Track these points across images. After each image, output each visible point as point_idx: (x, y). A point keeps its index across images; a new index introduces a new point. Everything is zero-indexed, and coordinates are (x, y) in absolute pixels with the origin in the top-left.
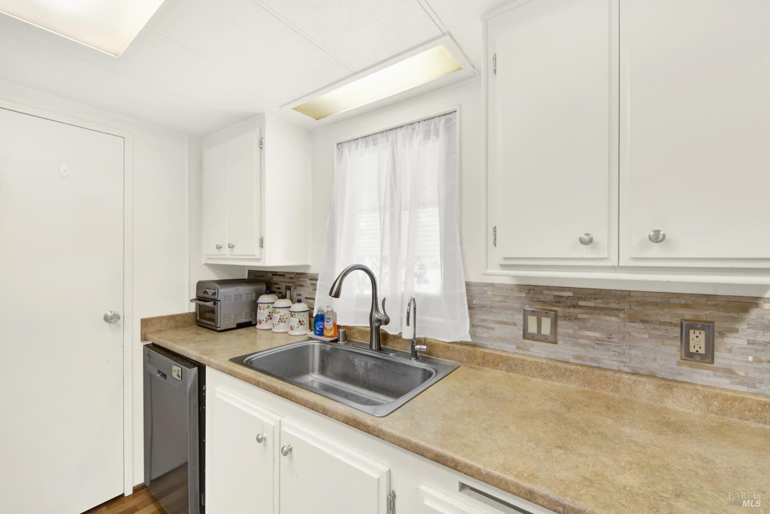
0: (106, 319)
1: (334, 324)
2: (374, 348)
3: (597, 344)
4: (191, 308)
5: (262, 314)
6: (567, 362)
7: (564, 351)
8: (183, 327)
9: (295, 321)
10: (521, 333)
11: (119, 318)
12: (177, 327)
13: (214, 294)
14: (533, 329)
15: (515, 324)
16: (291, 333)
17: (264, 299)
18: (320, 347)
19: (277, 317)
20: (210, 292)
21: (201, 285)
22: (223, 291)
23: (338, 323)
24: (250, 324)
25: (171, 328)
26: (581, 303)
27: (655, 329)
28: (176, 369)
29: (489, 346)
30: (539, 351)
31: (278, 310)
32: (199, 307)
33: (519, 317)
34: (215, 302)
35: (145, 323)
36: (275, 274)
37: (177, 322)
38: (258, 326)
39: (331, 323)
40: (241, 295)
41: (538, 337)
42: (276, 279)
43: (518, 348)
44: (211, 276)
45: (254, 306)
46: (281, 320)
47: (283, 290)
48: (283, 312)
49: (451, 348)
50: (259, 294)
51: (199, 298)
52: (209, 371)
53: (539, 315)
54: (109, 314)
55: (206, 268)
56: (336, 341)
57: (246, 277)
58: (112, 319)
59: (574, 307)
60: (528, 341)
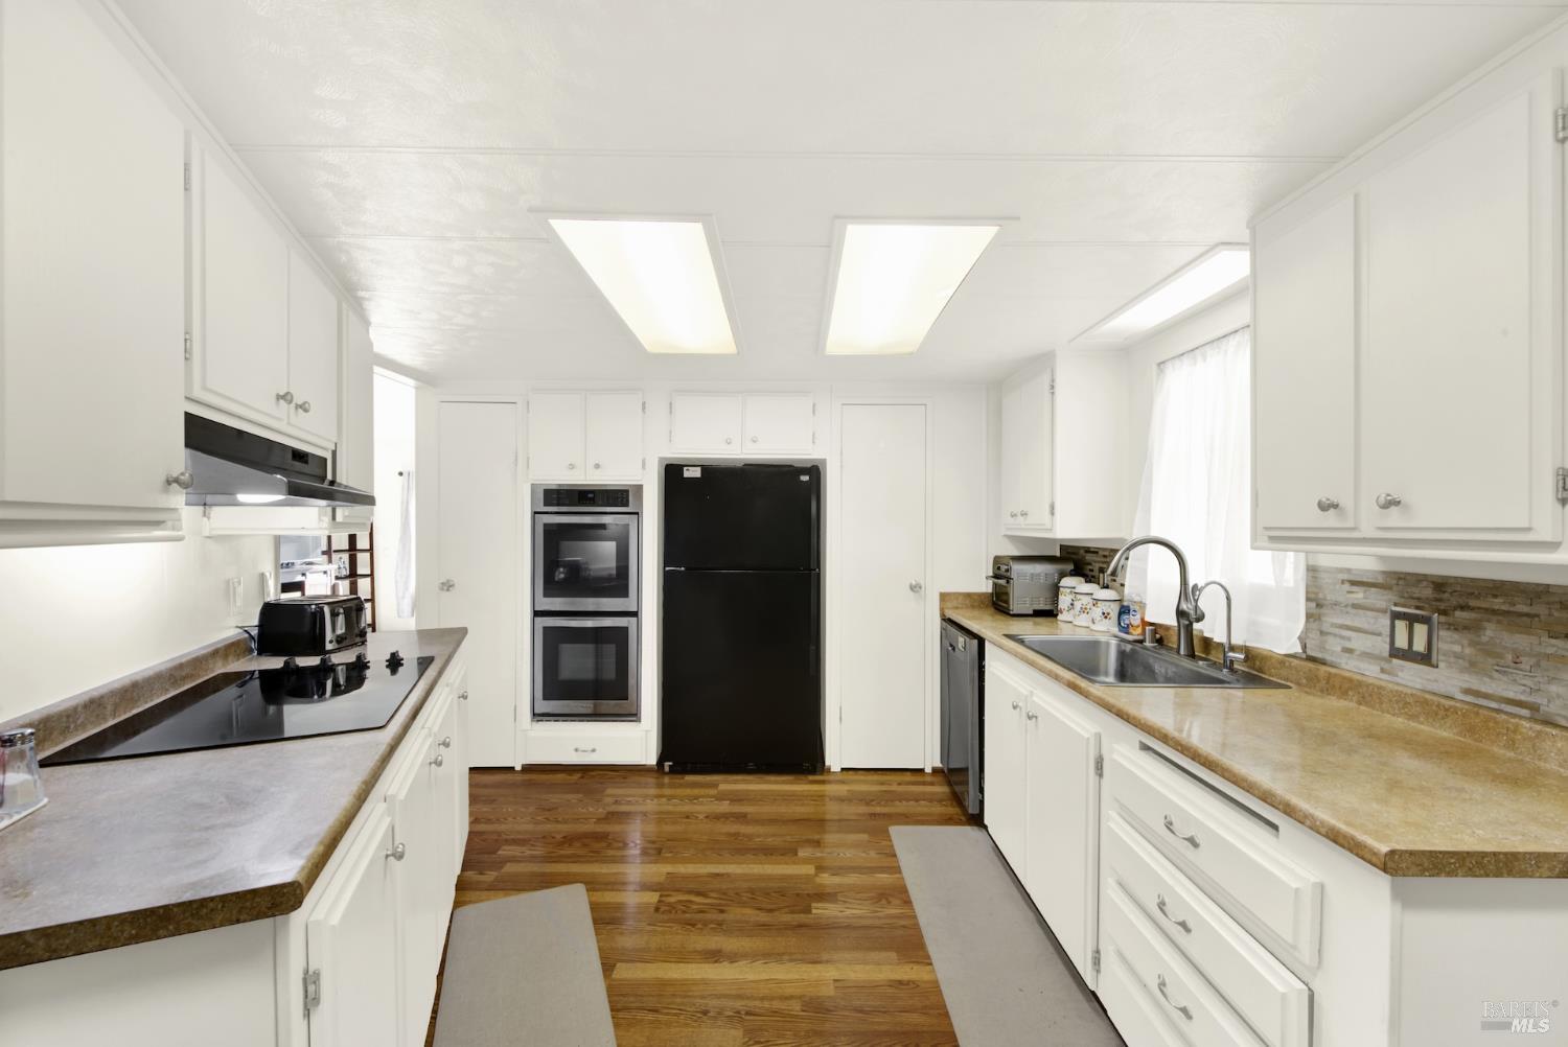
0: (912, 588)
1: (1142, 620)
2: (1182, 652)
3: (1497, 671)
4: (986, 587)
5: (1064, 600)
6: (1452, 698)
7: (1447, 679)
8: (979, 607)
9: (1097, 612)
10: (1387, 647)
11: (920, 588)
12: (973, 607)
13: (1007, 571)
14: (1401, 642)
15: (1379, 634)
16: (1093, 627)
17: (1067, 582)
18: (1119, 646)
19: (1078, 605)
20: (1004, 568)
21: (997, 561)
22: (1017, 567)
23: (1147, 619)
24: (1050, 614)
25: (967, 607)
26: (1473, 603)
28: (961, 640)
29: (1343, 666)
30: (1411, 676)
31: (1079, 597)
32: (995, 585)
33: (1386, 621)
34: (1008, 580)
35: (944, 597)
36: (1088, 550)
37: (973, 601)
38: (1060, 617)
39: (1138, 616)
40: (1039, 575)
41: (1408, 655)
42: (1089, 557)
43: (1383, 671)
44: (1010, 550)
45: (1055, 590)
46: (1084, 610)
47: (1096, 573)
48: (1086, 600)
49: (1287, 664)
50: (1062, 575)
51: (996, 576)
52: (987, 645)
53: (1411, 620)
54: (914, 583)
55: (1006, 540)
56: (1141, 642)
57: (1058, 554)
58: (915, 588)
59: (1462, 608)
60: (1395, 661)
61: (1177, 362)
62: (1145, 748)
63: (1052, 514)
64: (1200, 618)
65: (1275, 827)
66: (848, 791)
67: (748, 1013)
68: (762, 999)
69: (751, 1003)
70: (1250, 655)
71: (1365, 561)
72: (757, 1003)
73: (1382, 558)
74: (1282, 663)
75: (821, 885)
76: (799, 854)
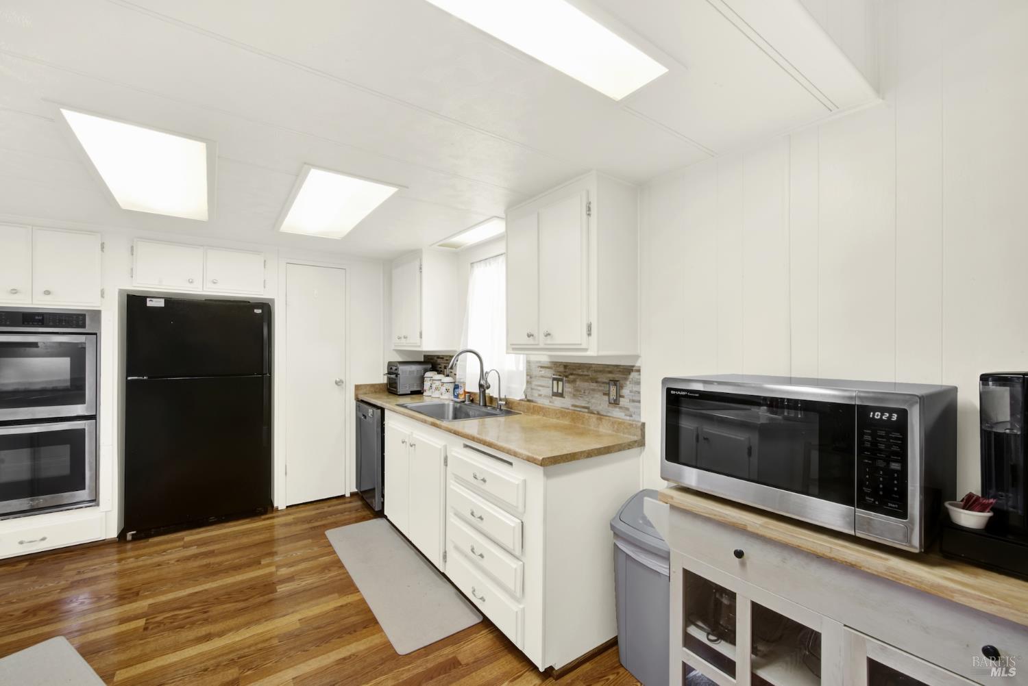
0: (337, 383)
1: (465, 391)
2: (481, 404)
3: (580, 396)
4: (383, 380)
5: (427, 385)
6: (569, 409)
7: (566, 403)
8: (379, 392)
9: (443, 389)
10: (551, 392)
11: (343, 382)
12: (375, 392)
13: (396, 370)
14: (555, 390)
15: (549, 387)
16: (442, 397)
17: (428, 374)
18: (454, 405)
19: (434, 386)
20: (394, 368)
21: (390, 365)
22: (402, 368)
23: (467, 390)
24: (419, 393)
25: (372, 393)
26: (574, 372)
27: (601, 386)
28: (370, 410)
29: (539, 402)
30: (558, 403)
31: (435, 382)
32: (389, 379)
33: (551, 382)
34: (397, 375)
35: (357, 387)
36: (438, 357)
37: (375, 389)
38: (424, 394)
39: (462, 390)
40: (413, 371)
41: (556, 394)
42: (439, 361)
43: (550, 402)
44: (397, 358)
45: (422, 379)
46: (437, 389)
47: (442, 369)
48: (438, 383)
50: (426, 371)
51: (389, 373)
52: (386, 411)
53: (558, 380)
54: (338, 380)
55: (395, 353)
56: (464, 402)
57: (423, 360)
58: (338, 383)
59: (572, 374)
60: (554, 397)
61: (479, 264)
62: (466, 446)
63: (421, 337)
64: (488, 387)
65: (511, 464)
66: (294, 518)
67: (239, 658)
68: (249, 647)
69: (241, 652)
70: (508, 402)
71: (544, 358)
72: (246, 650)
73: (550, 356)
74: (519, 403)
75: (281, 575)
76: (262, 563)
